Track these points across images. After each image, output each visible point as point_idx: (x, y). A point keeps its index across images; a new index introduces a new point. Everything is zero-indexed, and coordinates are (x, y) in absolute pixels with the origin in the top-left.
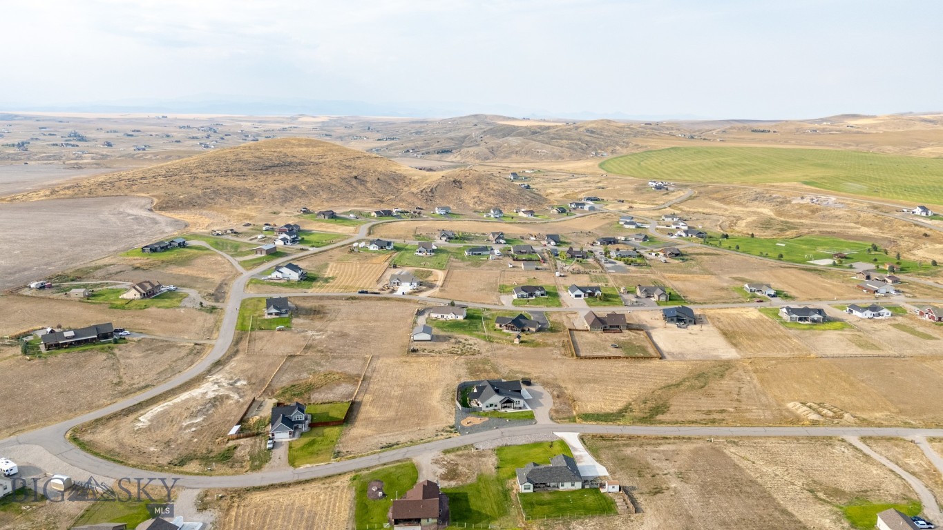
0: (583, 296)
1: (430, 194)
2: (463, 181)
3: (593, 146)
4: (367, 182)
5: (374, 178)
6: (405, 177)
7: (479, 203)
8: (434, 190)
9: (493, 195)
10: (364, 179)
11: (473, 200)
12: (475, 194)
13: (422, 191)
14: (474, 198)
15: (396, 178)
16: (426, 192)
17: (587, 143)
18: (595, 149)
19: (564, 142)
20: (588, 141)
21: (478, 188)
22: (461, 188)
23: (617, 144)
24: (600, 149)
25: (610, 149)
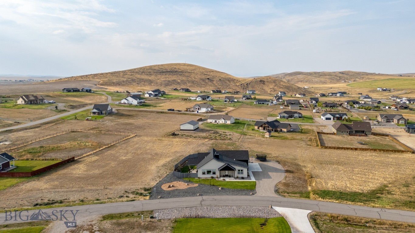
0: (332, 119)
1: (246, 86)
2: (266, 81)
3: (343, 78)
4: (214, 81)
5: (218, 79)
6: (235, 80)
7: (273, 91)
8: (248, 84)
9: (282, 88)
10: (212, 79)
11: (270, 90)
12: (271, 87)
13: (241, 85)
14: (271, 89)
15: (230, 80)
16: (244, 85)
17: (340, 77)
18: (344, 80)
19: (327, 77)
21: (274, 84)
22: (264, 84)
23: (357, 78)
24: (347, 79)
25: (353, 80)
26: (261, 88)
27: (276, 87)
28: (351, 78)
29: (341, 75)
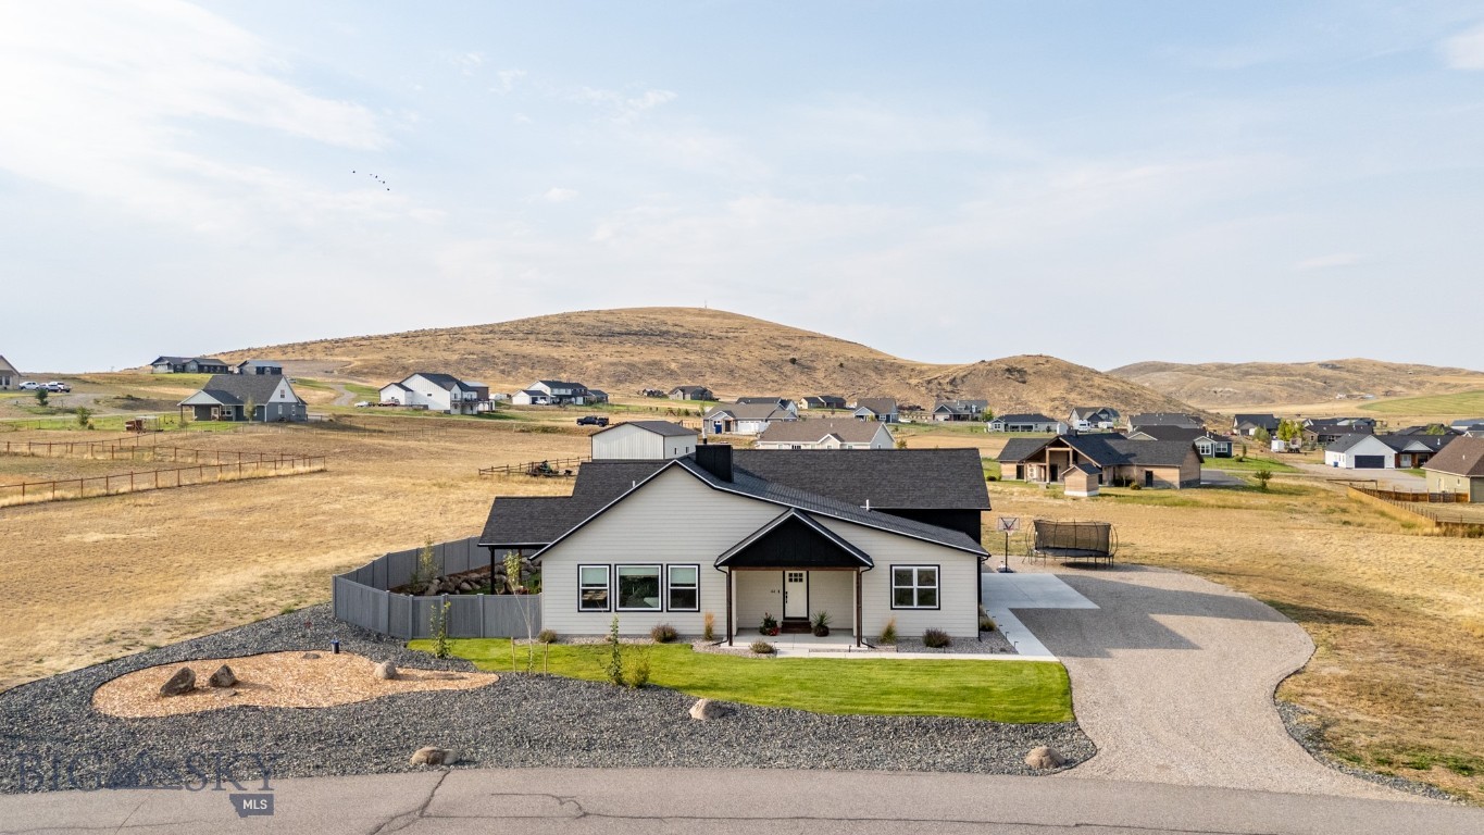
1: (949, 388)
3: (1341, 384)
4: (815, 369)
5: (834, 363)
6: (901, 367)
7: (1064, 408)
8: (958, 381)
10: (810, 364)
11: (1049, 404)
12: (1056, 394)
13: (929, 382)
14: (1053, 400)
15: (882, 367)
16: (940, 384)
17: (1325, 380)
18: (1343, 389)
20: (1328, 377)
21: (1065, 384)
22: (1024, 382)
23: (1398, 383)
24: (1358, 389)
25: (1381, 389)
26: (1011, 397)
27: (1073, 396)
28: (1374, 385)
29: (1329, 372)
